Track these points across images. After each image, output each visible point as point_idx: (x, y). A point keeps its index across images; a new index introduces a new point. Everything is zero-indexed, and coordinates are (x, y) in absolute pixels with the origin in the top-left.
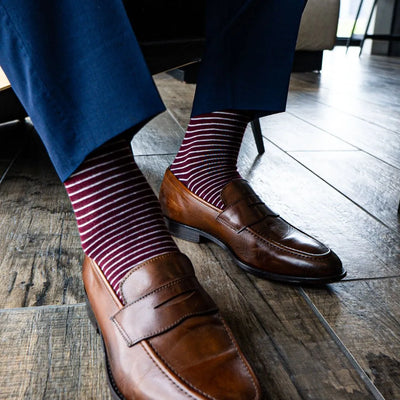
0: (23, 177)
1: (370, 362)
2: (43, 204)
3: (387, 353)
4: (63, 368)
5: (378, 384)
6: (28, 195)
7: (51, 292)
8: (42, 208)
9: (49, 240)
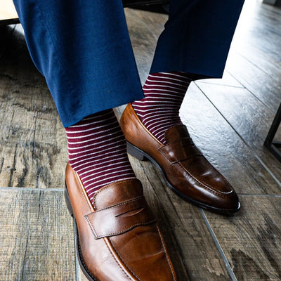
0: (7, 76)
1: (233, 255)
2: (22, 102)
3: (243, 250)
4: (38, 237)
5: (235, 272)
6: (11, 92)
7: (28, 177)
8: (21, 106)
9: (26, 134)
